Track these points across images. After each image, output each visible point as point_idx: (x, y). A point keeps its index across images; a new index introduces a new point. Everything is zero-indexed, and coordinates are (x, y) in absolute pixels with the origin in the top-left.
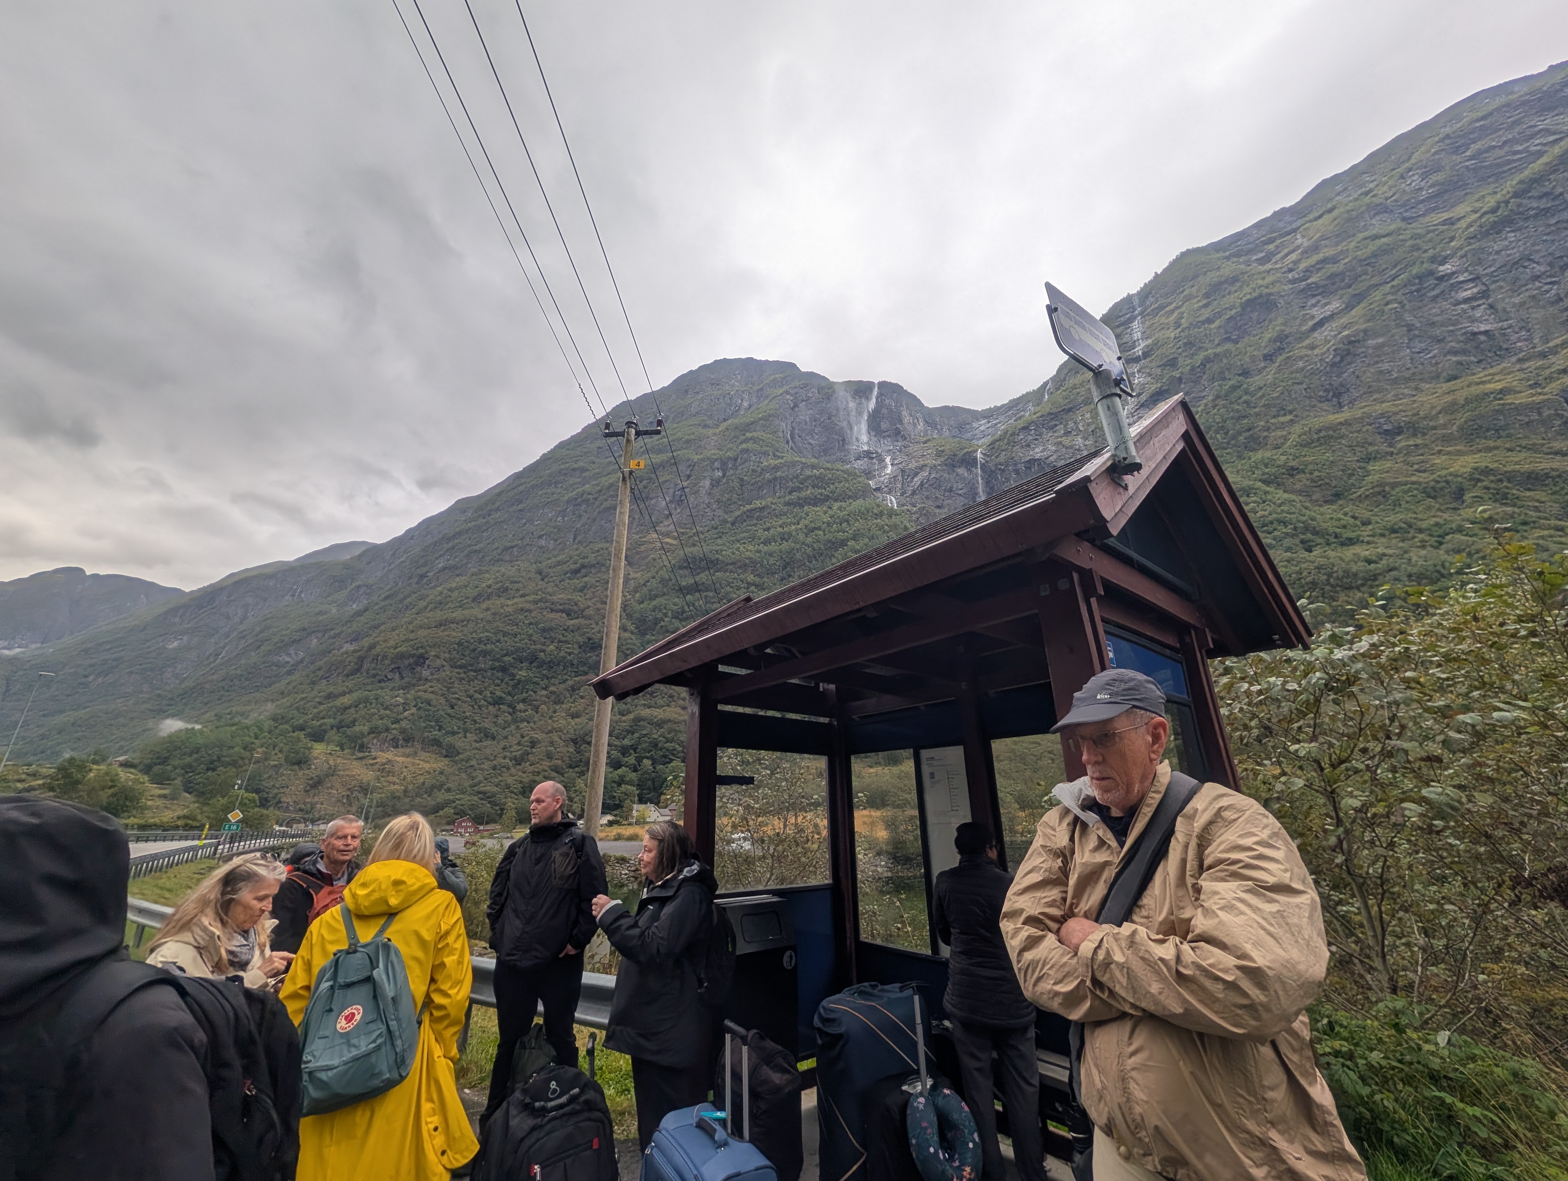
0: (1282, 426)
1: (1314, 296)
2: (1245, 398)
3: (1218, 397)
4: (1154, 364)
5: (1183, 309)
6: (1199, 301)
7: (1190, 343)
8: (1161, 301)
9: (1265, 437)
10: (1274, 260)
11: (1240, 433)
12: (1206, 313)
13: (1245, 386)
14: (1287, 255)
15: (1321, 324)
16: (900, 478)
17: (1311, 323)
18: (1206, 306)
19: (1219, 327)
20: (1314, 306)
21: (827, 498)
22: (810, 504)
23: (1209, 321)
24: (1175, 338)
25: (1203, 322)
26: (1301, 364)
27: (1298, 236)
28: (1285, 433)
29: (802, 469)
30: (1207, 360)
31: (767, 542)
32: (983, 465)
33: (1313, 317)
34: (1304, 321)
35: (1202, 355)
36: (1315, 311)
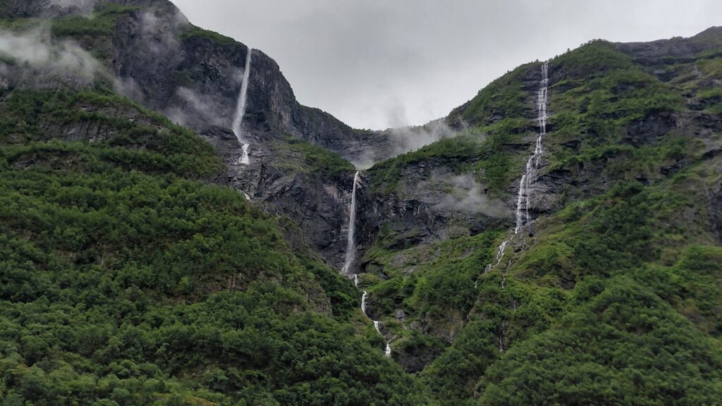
0: (674, 244)
1: (707, 127)
2: (643, 204)
3: (617, 194)
4: (557, 140)
5: (590, 96)
6: (607, 93)
7: (594, 132)
8: (570, 80)
9: (659, 251)
10: (672, 81)
11: (636, 238)
12: (612, 108)
13: (643, 192)
14: (684, 81)
15: (710, 155)
16: (257, 174)
17: (703, 151)
18: (613, 100)
19: (623, 126)
20: (706, 136)
21: (168, 168)
22: (139, 168)
23: (615, 116)
24: (581, 121)
25: (608, 116)
26: (693, 188)
27: (695, 67)
28: (676, 252)
29: (136, 119)
30: (610, 154)
31: (66, 202)
32: (358, 191)
33: (704, 146)
34: (697, 148)
35: (606, 148)
36: (706, 141)
